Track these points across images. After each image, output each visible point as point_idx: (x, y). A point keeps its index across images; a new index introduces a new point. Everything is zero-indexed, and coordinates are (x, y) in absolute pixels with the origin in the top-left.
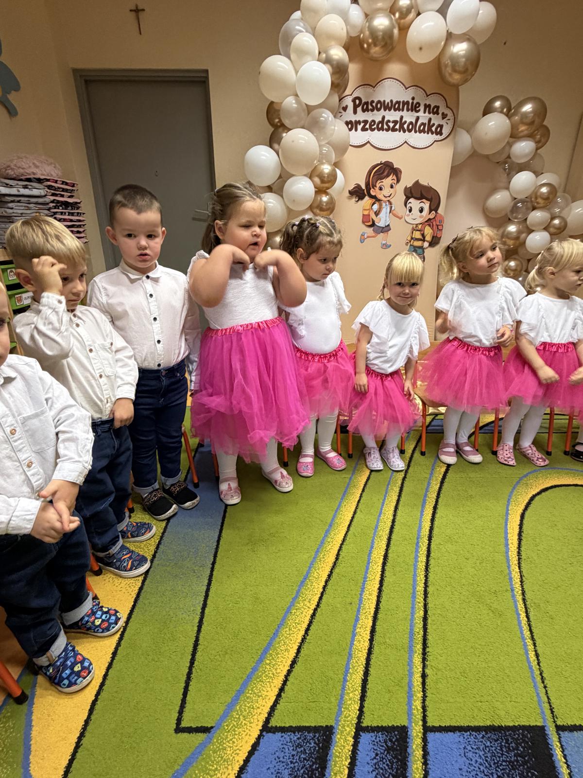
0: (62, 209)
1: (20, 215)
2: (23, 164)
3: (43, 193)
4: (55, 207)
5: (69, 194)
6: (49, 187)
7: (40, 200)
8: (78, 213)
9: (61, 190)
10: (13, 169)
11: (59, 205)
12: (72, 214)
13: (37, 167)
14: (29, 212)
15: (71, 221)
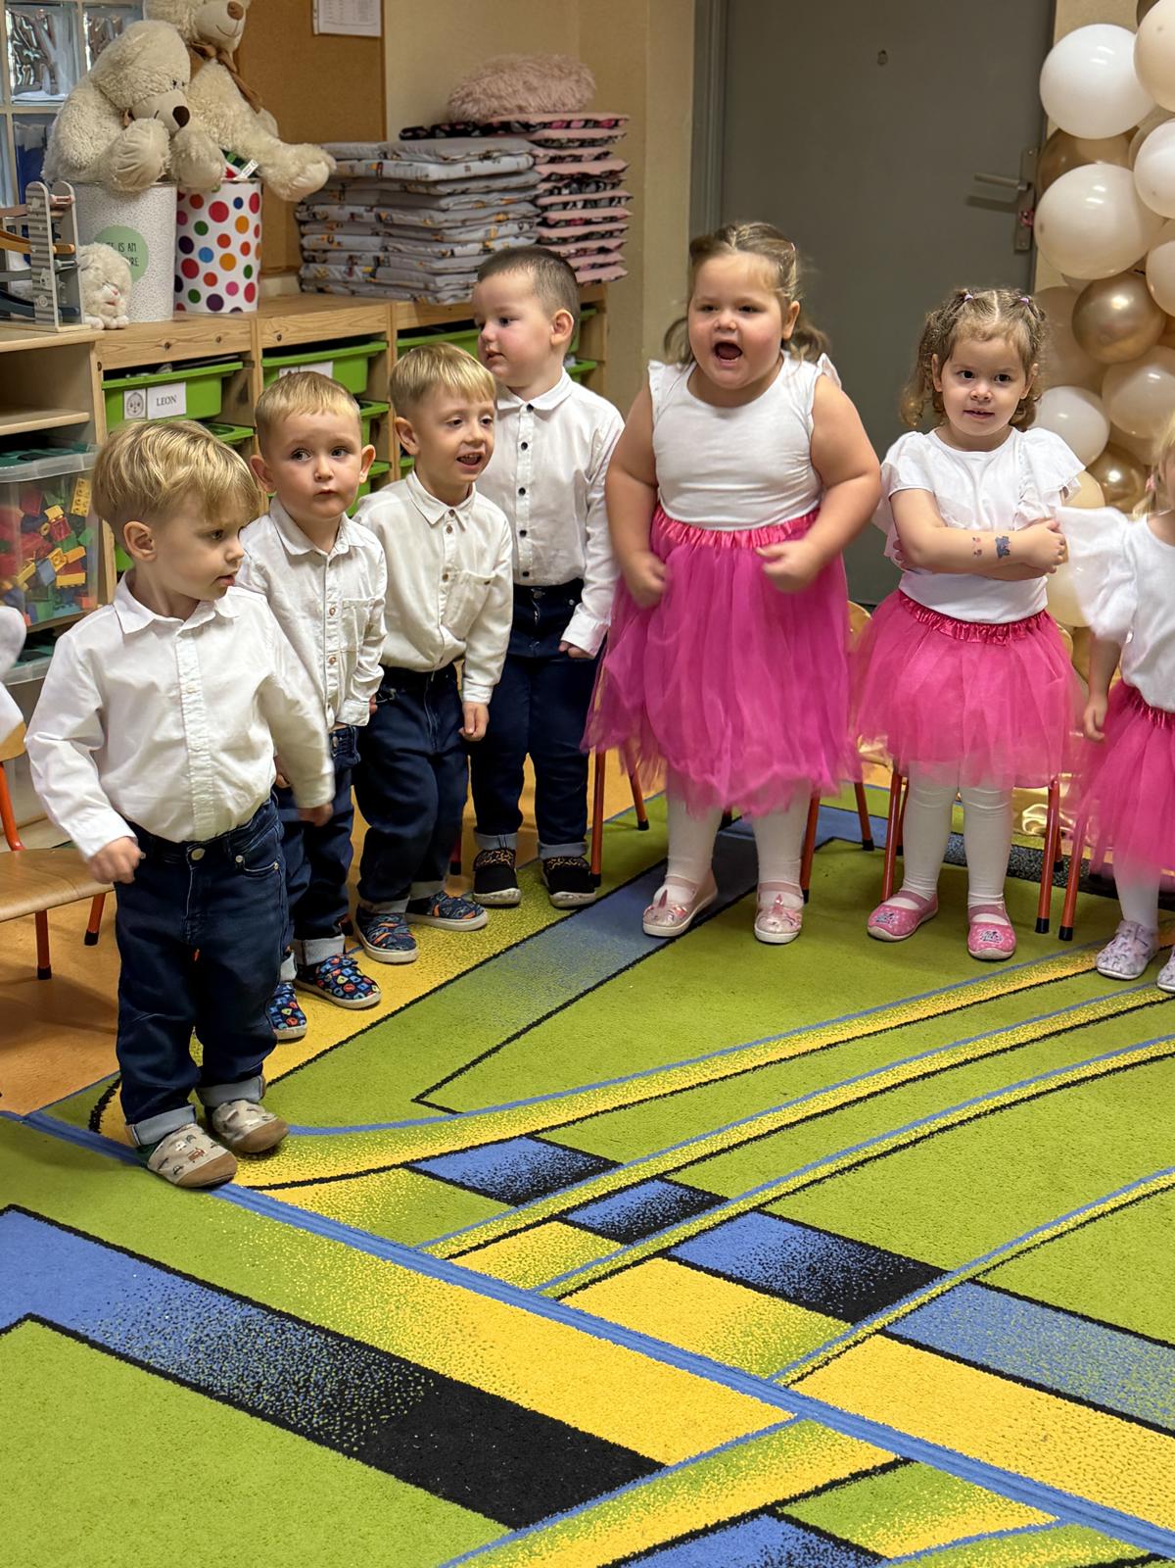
0: (571, 193)
1: (459, 224)
2: (502, 85)
3: (523, 162)
4: (551, 192)
5: (597, 151)
6: (545, 143)
7: (515, 181)
8: (612, 200)
9: (577, 144)
10: (476, 101)
11: (560, 185)
12: (595, 204)
13: (531, 89)
14: (482, 213)
15: (588, 222)
